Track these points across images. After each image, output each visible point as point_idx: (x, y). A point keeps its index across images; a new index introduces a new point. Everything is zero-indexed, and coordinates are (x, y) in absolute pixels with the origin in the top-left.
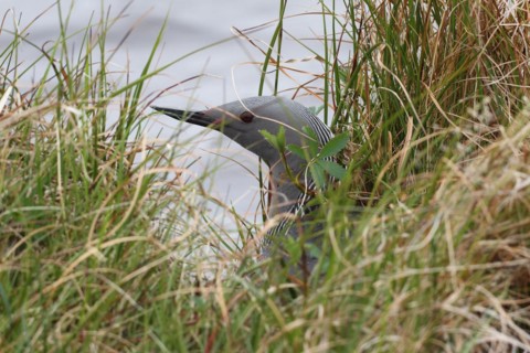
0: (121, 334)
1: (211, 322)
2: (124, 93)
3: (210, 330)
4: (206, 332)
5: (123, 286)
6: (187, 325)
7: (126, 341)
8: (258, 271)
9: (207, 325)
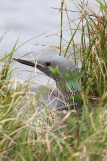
0: (7, 155)
1: (42, 151)
2: (4, 61)
3: (41, 154)
4: (40, 155)
5: (11, 137)
6: (32, 152)
7: (8, 158)
8: (59, 131)
9: (40, 152)
